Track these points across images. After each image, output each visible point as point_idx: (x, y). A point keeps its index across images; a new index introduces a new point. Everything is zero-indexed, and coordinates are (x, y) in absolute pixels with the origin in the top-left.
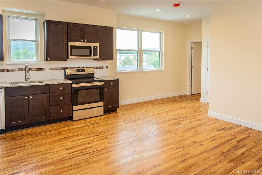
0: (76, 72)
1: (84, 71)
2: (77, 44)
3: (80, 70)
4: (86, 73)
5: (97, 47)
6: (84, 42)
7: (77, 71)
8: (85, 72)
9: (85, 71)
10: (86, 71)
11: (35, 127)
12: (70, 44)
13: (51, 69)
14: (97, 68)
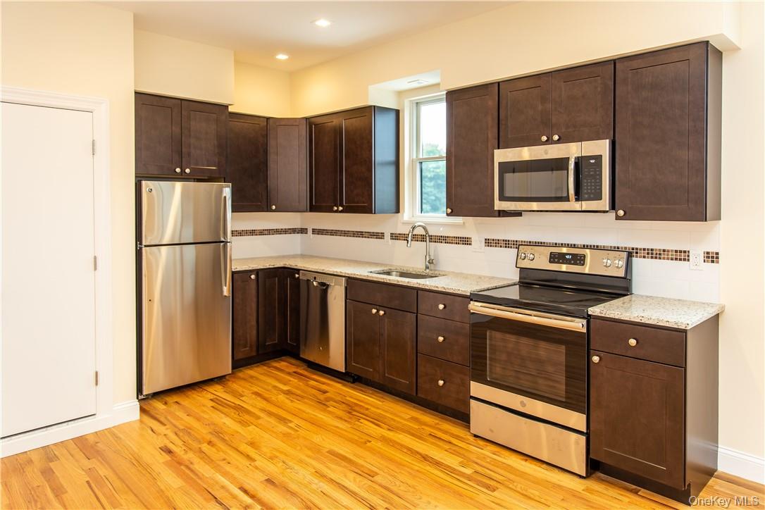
0: (550, 262)
1: (579, 260)
2: (525, 154)
3: (567, 257)
4: (587, 272)
5: (599, 158)
6: (549, 141)
7: (555, 258)
8: (583, 265)
9: (584, 260)
10: (588, 260)
11: (399, 401)
12: (502, 155)
13: (488, 243)
14: (653, 254)
